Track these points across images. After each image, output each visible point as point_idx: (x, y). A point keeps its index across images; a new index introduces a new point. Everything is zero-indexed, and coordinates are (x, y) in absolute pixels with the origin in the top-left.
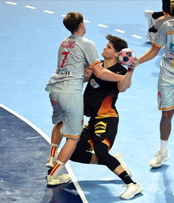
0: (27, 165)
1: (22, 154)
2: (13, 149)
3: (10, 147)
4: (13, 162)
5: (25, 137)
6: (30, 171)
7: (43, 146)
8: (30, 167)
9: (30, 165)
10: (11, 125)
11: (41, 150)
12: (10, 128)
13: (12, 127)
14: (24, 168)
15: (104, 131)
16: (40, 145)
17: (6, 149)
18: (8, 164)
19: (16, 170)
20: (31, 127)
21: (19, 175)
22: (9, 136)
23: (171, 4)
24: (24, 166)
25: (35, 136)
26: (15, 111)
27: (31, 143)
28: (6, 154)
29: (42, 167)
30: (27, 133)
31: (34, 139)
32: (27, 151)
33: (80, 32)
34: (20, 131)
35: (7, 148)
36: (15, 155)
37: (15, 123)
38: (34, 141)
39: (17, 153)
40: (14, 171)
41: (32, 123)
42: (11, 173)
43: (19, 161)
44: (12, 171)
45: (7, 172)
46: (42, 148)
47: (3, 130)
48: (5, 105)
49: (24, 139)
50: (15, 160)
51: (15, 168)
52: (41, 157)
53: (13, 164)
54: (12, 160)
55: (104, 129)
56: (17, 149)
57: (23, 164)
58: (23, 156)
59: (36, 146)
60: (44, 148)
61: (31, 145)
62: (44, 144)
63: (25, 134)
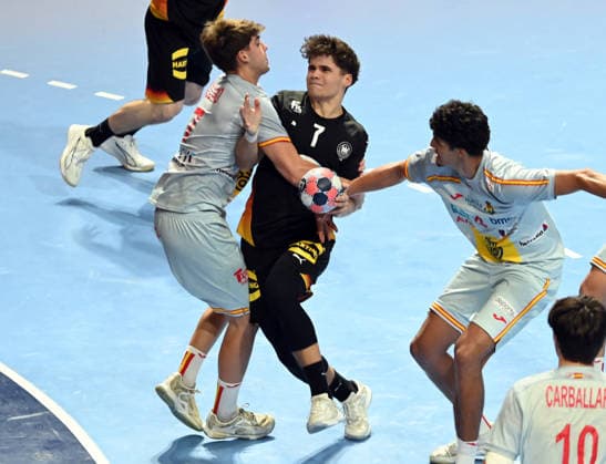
5: (6, 414)
7: (53, 438)
11: (48, 449)
16: (45, 435)
20: (19, 388)
23: (175, 65)
25: (31, 413)
27: (22, 430)
30: (11, 404)
31: (30, 420)
32: (12, 451)
38: (28, 424)
41: (23, 376)
46: (50, 442)
49: (5, 420)
59: (34, 436)
60: (58, 441)
61: (22, 435)
62: (56, 432)
63: (6, 408)
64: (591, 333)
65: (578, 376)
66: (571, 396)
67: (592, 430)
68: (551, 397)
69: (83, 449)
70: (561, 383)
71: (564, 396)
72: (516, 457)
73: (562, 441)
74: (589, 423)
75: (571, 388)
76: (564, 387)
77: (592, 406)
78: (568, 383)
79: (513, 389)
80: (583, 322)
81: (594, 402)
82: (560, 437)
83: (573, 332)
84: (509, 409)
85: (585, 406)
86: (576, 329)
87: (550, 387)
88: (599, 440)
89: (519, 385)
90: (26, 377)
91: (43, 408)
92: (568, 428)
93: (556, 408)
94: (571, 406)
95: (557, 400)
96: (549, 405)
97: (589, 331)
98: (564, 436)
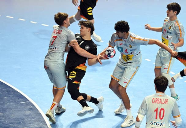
0: (20, 120)
1: (17, 113)
2: (12, 109)
3: (10, 108)
4: (12, 118)
5: (19, 102)
6: (22, 124)
7: (30, 108)
8: (22, 121)
9: (22, 119)
10: (10, 94)
11: (29, 110)
12: (10, 96)
13: (11, 96)
14: (19, 122)
15: (75, 77)
16: (29, 107)
17: (7, 110)
18: (9, 119)
19: (14, 123)
21: (15, 126)
22: (9, 101)
23: (88, 11)
24: (19, 121)
25: (25, 101)
26: (13, 86)
28: (7, 113)
29: (30, 120)
31: (25, 103)
32: (21, 111)
33: (65, 26)
34: (16, 98)
35: (8, 108)
36: (13, 113)
37: (12, 93)
38: (25, 104)
39: (14, 112)
40: (13, 123)
42: (10, 125)
43: (16, 117)
44: (11, 124)
45: (8, 124)
47: (5, 97)
48: (7, 82)
49: (19, 103)
50: (13, 117)
51: (13, 122)
52: (30, 115)
53: (12, 119)
54: (11, 116)
55: (74, 76)
56: (14, 110)
57: (18, 119)
58: (18, 114)
59: (26, 107)
60: (32, 108)
61: (23, 107)
62: (31, 106)
63: (19, 100)
64: (164, 85)
65: (160, 96)
66: (158, 101)
67: (163, 109)
68: (154, 101)
69: (38, 110)
70: (156, 97)
71: (157, 101)
72: (145, 115)
73: (156, 112)
74: (163, 108)
75: (159, 99)
76: (157, 99)
77: (163, 103)
78: (158, 97)
79: (145, 99)
80: (163, 82)
81: (164, 102)
82: (155, 111)
83: (160, 84)
84: (144, 104)
85: (162, 103)
86: (161, 84)
87: (153, 99)
88: (165, 112)
89: (146, 98)
90: (24, 93)
91: (28, 100)
92: (157, 108)
93: (155, 103)
94: (158, 103)
95: (155, 102)
96: (153, 103)
97: (164, 84)
98: (156, 110)
